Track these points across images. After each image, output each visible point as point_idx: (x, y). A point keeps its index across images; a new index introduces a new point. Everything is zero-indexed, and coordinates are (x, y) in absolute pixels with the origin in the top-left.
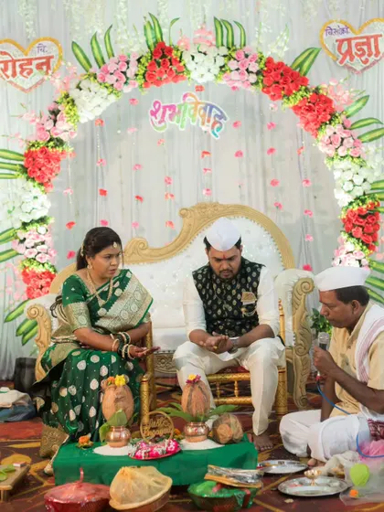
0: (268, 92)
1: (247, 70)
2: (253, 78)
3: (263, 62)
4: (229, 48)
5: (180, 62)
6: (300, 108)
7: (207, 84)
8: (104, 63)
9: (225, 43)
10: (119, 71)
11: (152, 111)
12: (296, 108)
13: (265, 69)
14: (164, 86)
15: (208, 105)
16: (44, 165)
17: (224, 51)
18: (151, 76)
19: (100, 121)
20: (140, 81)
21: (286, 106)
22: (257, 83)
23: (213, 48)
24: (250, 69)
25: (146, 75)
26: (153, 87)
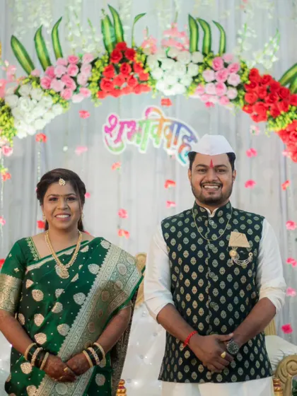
0: (250, 111)
1: (226, 83)
2: (233, 93)
3: (246, 74)
4: (205, 55)
5: (144, 68)
6: (289, 133)
7: (175, 97)
8: (50, 64)
9: (200, 48)
10: (68, 76)
11: (106, 128)
12: (284, 134)
13: (249, 82)
14: (123, 96)
15: (174, 122)
17: (199, 57)
18: (107, 84)
19: (43, 136)
20: (94, 89)
21: (272, 129)
22: (237, 99)
23: (186, 53)
24: (230, 82)
25: (102, 83)
26: (109, 98)
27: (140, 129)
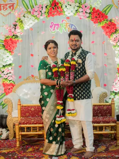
0: (93, 21)
1: (86, 12)
2: (88, 15)
3: (92, 9)
4: (79, 4)
5: (61, 8)
6: (104, 27)
7: (71, 16)
8: (33, 7)
9: (78, 2)
10: (39, 11)
11: (50, 26)
12: (103, 27)
13: (92, 12)
14: (55, 17)
15: (71, 24)
16: (11, 45)
18: (51, 13)
19: (31, 29)
20: (47, 15)
21: (99, 26)
22: (89, 17)
23: (74, 3)
24: (87, 12)
25: (49, 12)
26: (51, 17)
27: (60, 26)
